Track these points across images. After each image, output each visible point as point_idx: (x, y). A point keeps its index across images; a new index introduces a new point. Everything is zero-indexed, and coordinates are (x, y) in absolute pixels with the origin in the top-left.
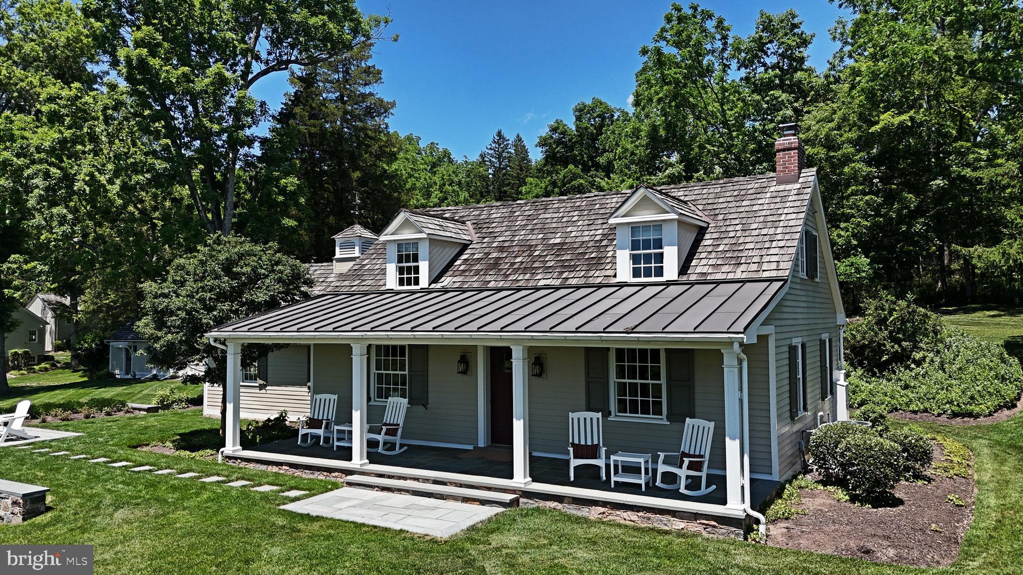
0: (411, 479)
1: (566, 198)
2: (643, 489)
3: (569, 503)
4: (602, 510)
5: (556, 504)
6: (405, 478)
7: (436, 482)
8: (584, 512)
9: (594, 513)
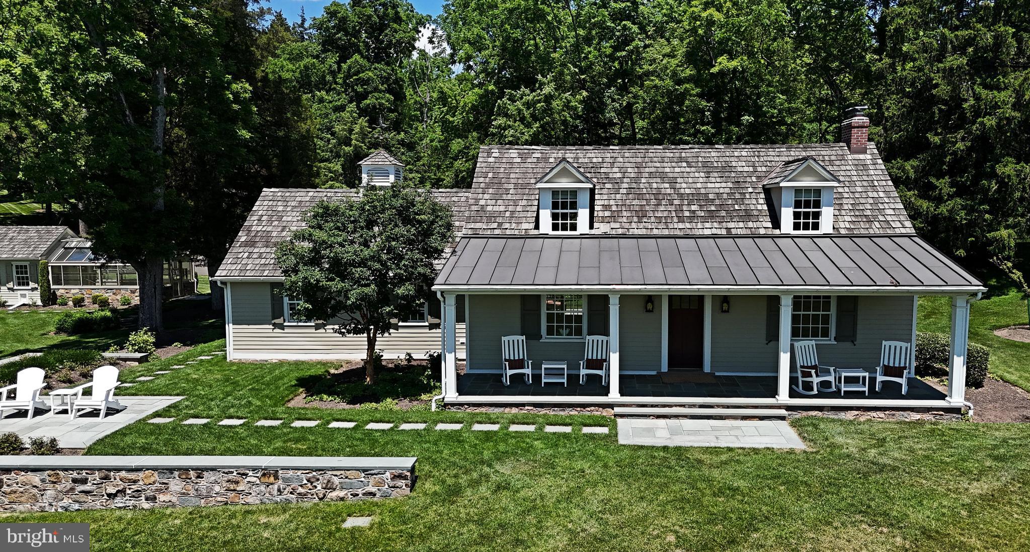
0: (676, 406)
1: (661, 147)
2: (867, 395)
3: (828, 411)
4: (856, 413)
5: (816, 412)
6: (670, 406)
7: (702, 406)
8: (842, 415)
9: (850, 415)
